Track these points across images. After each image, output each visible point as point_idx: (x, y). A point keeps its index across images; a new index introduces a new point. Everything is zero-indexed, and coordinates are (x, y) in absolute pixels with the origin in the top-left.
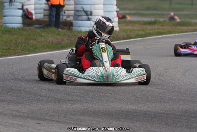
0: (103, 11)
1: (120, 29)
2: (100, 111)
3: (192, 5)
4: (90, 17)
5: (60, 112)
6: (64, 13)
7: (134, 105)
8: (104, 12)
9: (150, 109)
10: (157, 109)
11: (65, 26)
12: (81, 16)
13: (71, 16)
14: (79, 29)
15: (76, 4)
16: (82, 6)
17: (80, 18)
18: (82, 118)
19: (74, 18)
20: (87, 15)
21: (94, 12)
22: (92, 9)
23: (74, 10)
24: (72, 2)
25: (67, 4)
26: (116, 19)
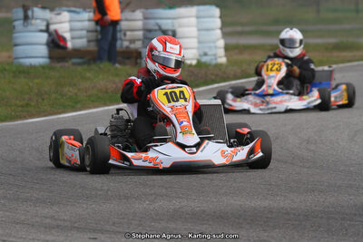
0: (195, 29)
1: (228, 60)
2: (204, 211)
3: (357, 11)
5: (131, 217)
6: (125, 35)
7: (266, 199)
8: (199, 30)
9: (295, 205)
10: (308, 204)
11: (128, 58)
13: (139, 40)
15: (146, 18)
16: (158, 21)
19: (143, 43)
21: (180, 31)
22: (176, 25)
23: (143, 30)
24: (139, 14)
25: (129, 17)
26: (221, 43)
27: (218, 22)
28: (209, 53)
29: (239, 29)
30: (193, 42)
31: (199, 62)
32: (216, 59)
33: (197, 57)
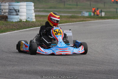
0: (25, 10)
1: (36, 20)
2: (30, 71)
3: (77, 5)
4: (18, 13)
5: (6, 72)
6: (2, 11)
7: (50, 67)
8: (27, 10)
9: (60, 70)
10: (64, 69)
11: (3, 18)
12: (13, 12)
13: (7, 12)
14: (12, 20)
15: (9, 5)
16: (13, 6)
17: (12, 14)
18: (20, 75)
19: (8, 13)
20: (16, 12)
21: (21, 10)
22: (19, 8)
23: (9, 9)
24: (7, 4)
25: (4, 5)
26: (34, 14)
27: (33, 8)
28: (30, 18)
29: (38, 10)
30: (25, 14)
31: (26, 20)
32: (32, 20)
33: (26, 19)
